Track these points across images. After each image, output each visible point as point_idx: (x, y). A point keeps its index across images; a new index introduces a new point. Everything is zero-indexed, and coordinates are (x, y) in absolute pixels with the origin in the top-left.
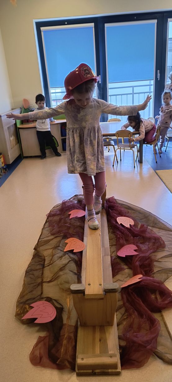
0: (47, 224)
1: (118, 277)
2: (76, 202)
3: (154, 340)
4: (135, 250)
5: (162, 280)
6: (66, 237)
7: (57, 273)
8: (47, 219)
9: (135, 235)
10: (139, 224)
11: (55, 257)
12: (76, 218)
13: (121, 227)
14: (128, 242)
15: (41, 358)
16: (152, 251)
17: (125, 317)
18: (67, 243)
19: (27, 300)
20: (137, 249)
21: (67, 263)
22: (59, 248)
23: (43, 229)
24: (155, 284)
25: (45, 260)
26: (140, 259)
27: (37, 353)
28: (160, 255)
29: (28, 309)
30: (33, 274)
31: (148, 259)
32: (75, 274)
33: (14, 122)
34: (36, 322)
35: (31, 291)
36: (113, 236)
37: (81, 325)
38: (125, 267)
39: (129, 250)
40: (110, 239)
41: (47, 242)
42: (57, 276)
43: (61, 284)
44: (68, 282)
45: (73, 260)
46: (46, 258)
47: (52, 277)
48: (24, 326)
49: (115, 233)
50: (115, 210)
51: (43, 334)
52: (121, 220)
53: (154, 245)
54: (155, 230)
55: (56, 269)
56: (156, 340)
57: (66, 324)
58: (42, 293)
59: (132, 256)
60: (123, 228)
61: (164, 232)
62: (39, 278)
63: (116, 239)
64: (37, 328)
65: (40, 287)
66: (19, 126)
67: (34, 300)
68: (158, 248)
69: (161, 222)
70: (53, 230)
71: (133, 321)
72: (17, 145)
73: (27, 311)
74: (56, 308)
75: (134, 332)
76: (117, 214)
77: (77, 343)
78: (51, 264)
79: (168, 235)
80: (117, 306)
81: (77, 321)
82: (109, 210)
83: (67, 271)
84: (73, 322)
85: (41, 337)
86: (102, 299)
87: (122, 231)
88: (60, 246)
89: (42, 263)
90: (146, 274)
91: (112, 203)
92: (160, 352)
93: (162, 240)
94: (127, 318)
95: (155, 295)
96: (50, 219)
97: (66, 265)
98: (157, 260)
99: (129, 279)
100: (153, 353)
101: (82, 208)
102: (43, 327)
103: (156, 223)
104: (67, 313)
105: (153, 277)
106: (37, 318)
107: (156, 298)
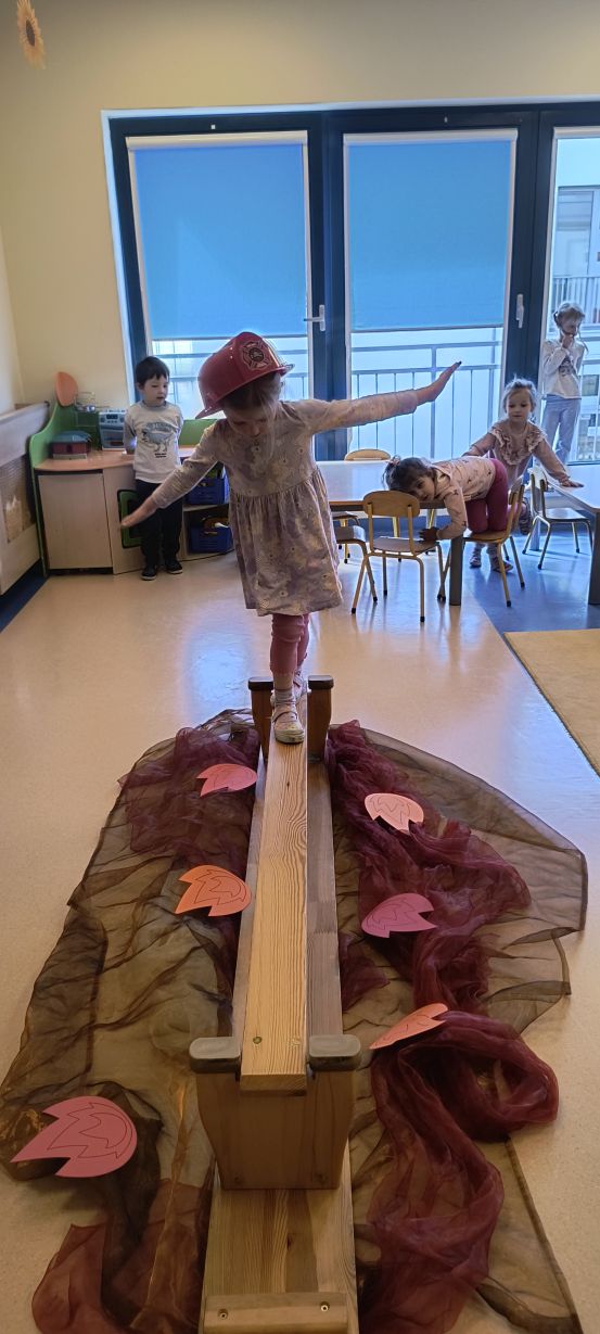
0: (122, 810)
1: (363, 1010)
2: (225, 736)
3: (481, 1243)
4: (425, 915)
5: (516, 1025)
6: (183, 861)
7: (147, 991)
8: (121, 796)
9: (426, 861)
10: (439, 820)
11: (144, 936)
12: (224, 793)
13: (378, 830)
14: (401, 884)
15: (74, 1308)
16: (482, 917)
17: (382, 1158)
18: (187, 885)
19: (34, 1092)
20: (432, 909)
21: (183, 957)
22: (160, 901)
23: (104, 831)
24: (491, 1038)
25: (105, 943)
26: (439, 946)
27: (62, 1289)
28: (510, 932)
29: (35, 1125)
30: (61, 997)
31: (469, 946)
32: (211, 997)
33: (23, 452)
34: (63, 1172)
35: (51, 1060)
36: (347, 860)
37: (223, 1187)
38: (389, 974)
39: (402, 914)
40: (339, 873)
41: (117, 878)
42: (148, 1002)
43: (159, 1034)
44: (182, 1029)
45: (207, 945)
46: (111, 936)
47: (131, 1006)
48: (21, 1188)
49: (357, 850)
50: (360, 769)
51: (85, 1218)
52: (379, 805)
53: (492, 898)
54: (497, 843)
55: (146, 977)
56: (488, 1242)
57: (169, 1181)
58: (88, 1068)
59: (413, 935)
60: (384, 834)
61: (527, 851)
62: (81, 1009)
63: (358, 870)
64: (64, 1196)
65: (82, 1045)
66: (37, 464)
67: (59, 1090)
68: (503, 908)
69: (517, 816)
70: (139, 835)
71: (410, 1171)
72: (27, 531)
73: (34, 1132)
74: (137, 1121)
75: (407, 1216)
76: (364, 783)
77: (208, 1253)
78: (128, 960)
79: (538, 863)
80: (355, 1117)
81: (210, 1173)
82: (338, 767)
83: (182, 985)
84: (195, 1176)
85: (77, 1228)
86: (302, 1093)
87: (383, 844)
88: (163, 892)
89: (95, 954)
90: (459, 1001)
91: (349, 742)
92: (499, 1287)
93: (518, 879)
94: (387, 1160)
95: (491, 1076)
96: (132, 794)
97: (181, 962)
98: (498, 949)
99: (401, 1019)
100: (474, 1291)
101: (245, 759)
102: (87, 1190)
103: (501, 816)
104: (175, 1143)
105: (484, 1013)
106: (69, 1159)
107: (493, 1089)
